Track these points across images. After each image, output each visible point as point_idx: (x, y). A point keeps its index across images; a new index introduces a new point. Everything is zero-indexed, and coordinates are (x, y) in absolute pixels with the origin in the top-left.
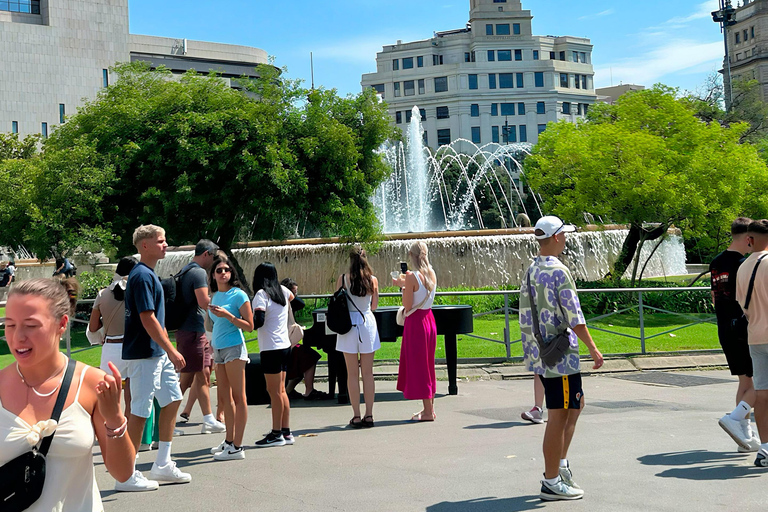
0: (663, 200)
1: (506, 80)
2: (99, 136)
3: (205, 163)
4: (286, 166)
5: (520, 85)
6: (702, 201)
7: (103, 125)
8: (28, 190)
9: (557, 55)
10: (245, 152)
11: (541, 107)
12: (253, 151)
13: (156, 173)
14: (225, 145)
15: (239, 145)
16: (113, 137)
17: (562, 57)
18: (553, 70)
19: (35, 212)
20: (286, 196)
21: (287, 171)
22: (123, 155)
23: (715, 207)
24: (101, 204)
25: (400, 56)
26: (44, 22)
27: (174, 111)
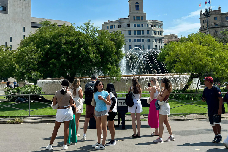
0: (208, 66)
1: (139, 32)
2: (36, 43)
3: (70, 52)
4: (94, 53)
5: (143, 34)
6: (220, 66)
7: (38, 40)
8: (14, 59)
9: (153, 26)
10: (82, 49)
11: (149, 40)
12: (85, 49)
13: (54, 55)
14: (76, 47)
15: (80, 46)
16: (41, 43)
17: (155, 26)
18: (152, 30)
19: (17, 66)
20: (94, 63)
21: (95, 55)
22: (44, 49)
23: (223, 68)
24: (37, 64)
25: (109, 25)
26: (7, 13)
27: (60, 36)
